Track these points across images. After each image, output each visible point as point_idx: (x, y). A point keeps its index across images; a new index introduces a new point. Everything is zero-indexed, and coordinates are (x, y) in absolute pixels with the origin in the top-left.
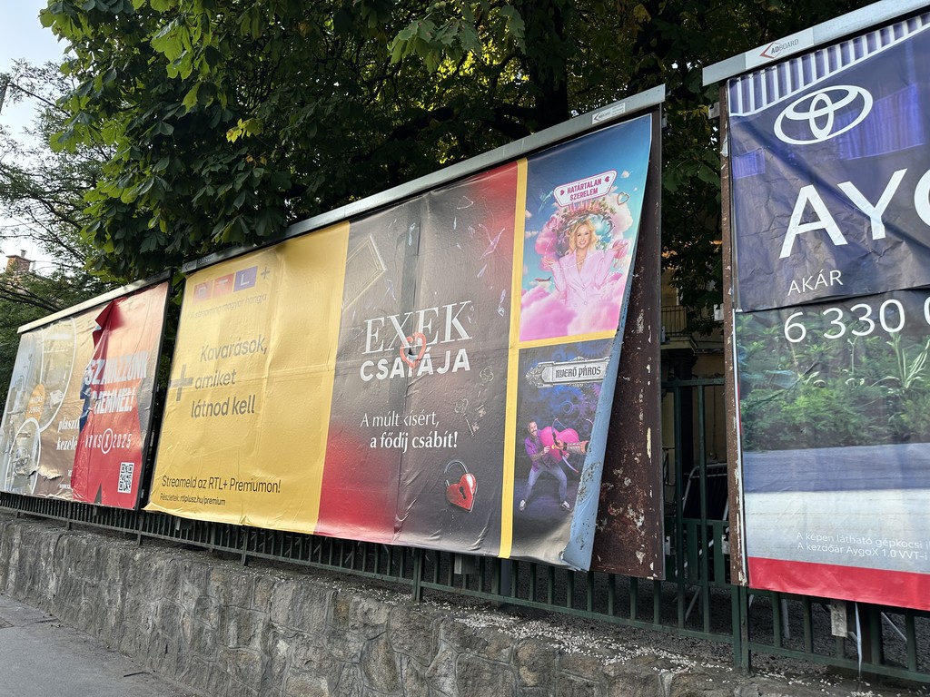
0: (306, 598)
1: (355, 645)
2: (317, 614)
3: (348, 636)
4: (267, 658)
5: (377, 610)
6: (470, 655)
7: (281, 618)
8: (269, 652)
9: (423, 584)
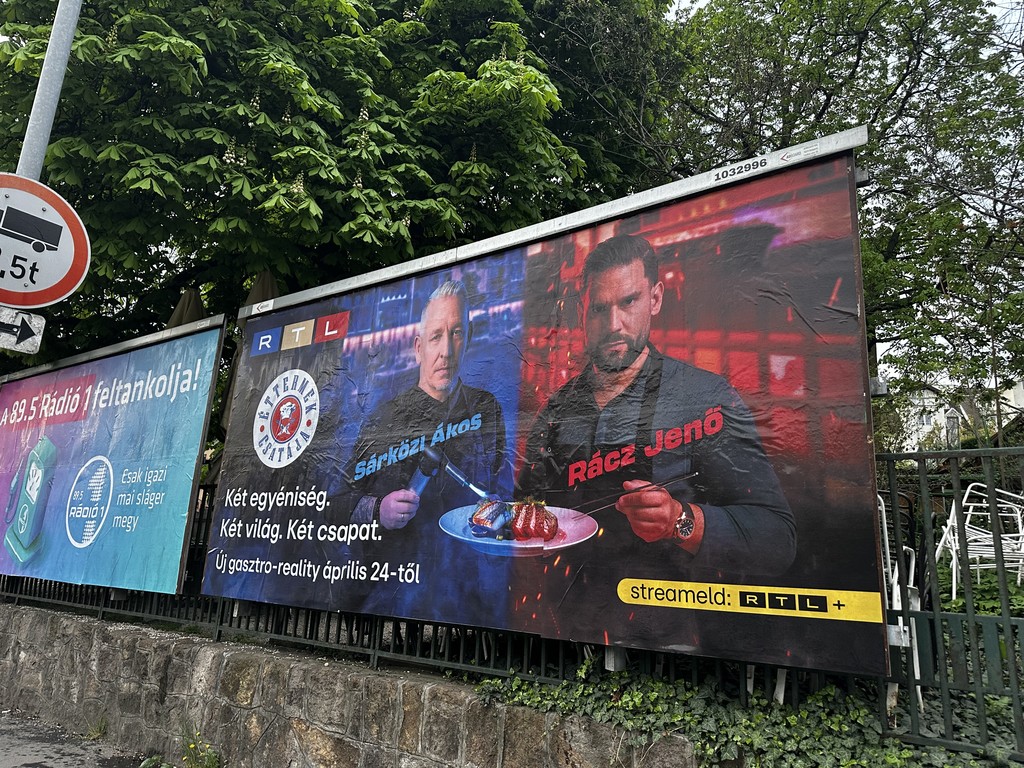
0: (38, 622)
1: (58, 647)
2: (42, 632)
3: (55, 644)
4: (14, 665)
5: (71, 624)
6: (105, 646)
7: (23, 637)
8: (15, 661)
9: (104, 609)
